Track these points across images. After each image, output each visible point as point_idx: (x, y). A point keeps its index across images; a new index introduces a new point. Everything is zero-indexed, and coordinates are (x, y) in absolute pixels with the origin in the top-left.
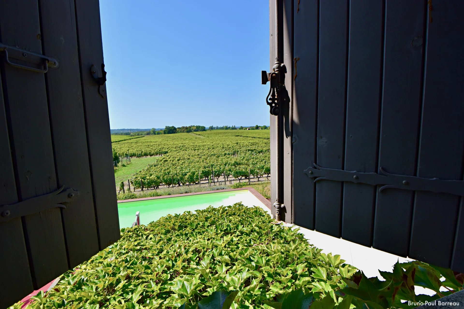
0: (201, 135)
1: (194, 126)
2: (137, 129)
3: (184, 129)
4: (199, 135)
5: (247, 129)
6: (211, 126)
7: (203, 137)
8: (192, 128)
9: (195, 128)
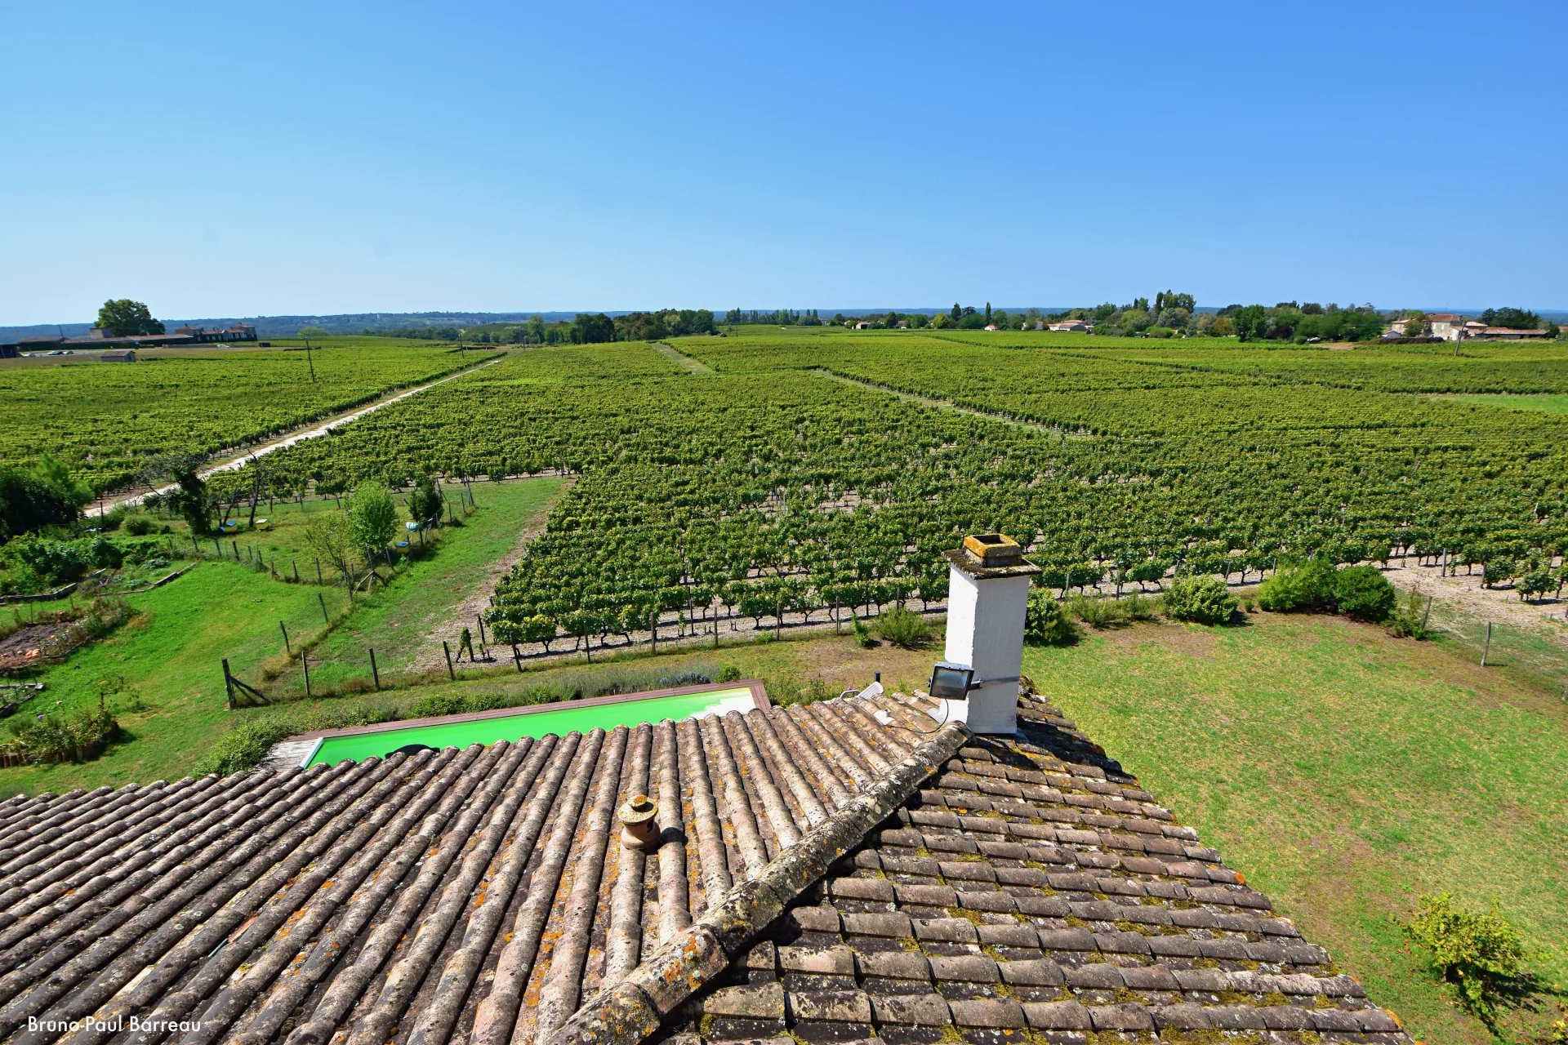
0: (695, 357)
1: (674, 312)
2: (480, 314)
3: (638, 323)
4: (689, 355)
5: (859, 326)
6: (733, 311)
7: (699, 364)
8: (666, 318)
9: (678, 318)
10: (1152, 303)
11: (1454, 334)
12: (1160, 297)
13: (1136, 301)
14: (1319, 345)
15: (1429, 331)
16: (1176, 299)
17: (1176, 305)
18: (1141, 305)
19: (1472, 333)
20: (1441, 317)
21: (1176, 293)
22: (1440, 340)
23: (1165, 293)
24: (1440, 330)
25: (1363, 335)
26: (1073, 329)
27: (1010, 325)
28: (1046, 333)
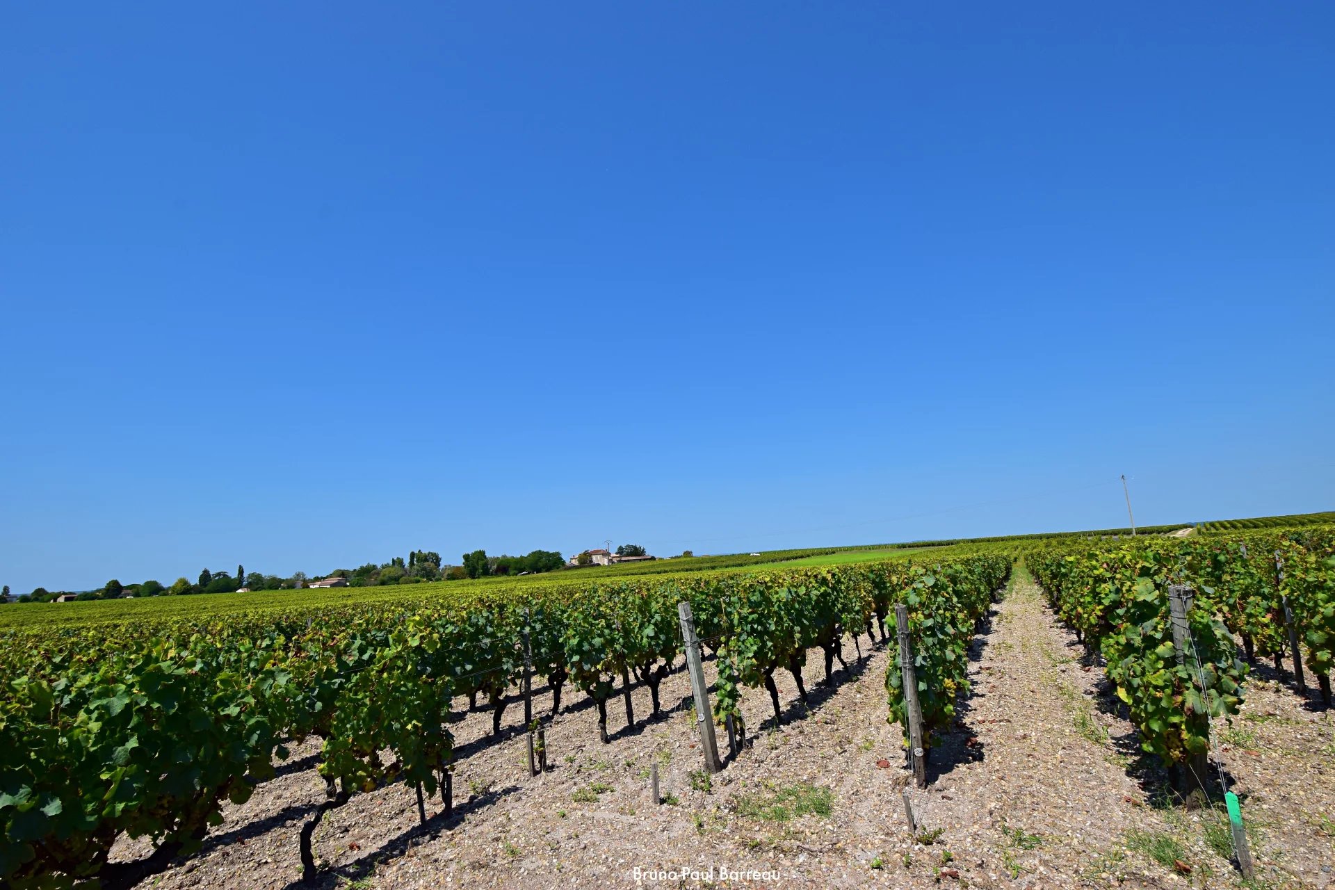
10: (407, 562)
11: (605, 562)
12: (413, 555)
13: (393, 560)
14: (527, 576)
15: (591, 561)
16: (426, 556)
17: (426, 560)
18: (398, 562)
19: (615, 560)
20: (596, 552)
21: (425, 551)
22: (599, 565)
23: (416, 552)
24: (596, 559)
25: (554, 566)
26: (333, 585)
27: (266, 586)
28: (306, 590)
